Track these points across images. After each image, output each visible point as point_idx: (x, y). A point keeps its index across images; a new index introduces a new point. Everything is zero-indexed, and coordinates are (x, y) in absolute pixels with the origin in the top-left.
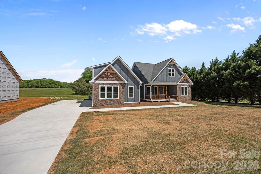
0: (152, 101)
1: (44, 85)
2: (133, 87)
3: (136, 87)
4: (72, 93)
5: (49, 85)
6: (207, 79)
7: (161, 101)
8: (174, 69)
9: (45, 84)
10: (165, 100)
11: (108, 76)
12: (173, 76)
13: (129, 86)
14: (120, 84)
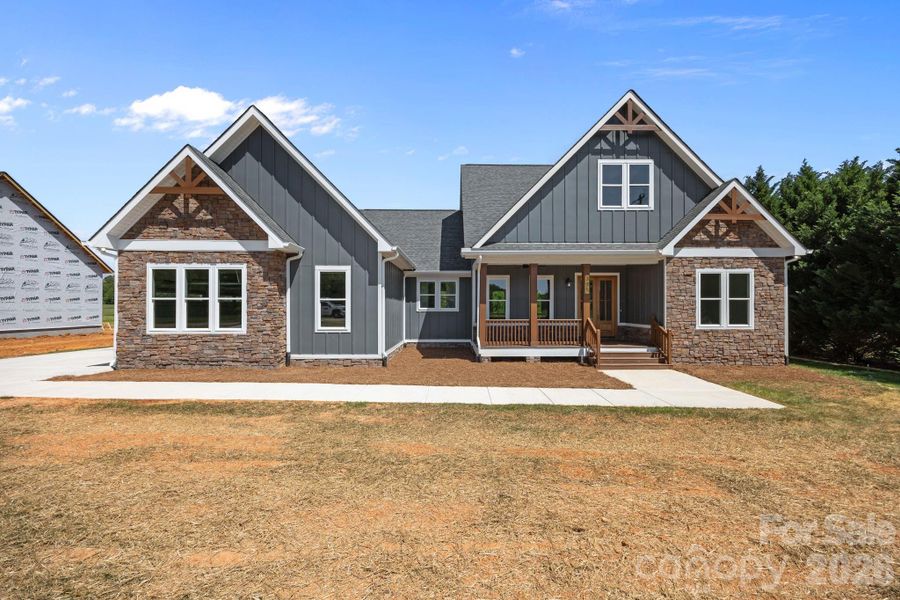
0: (487, 352)
2: (343, 274)
3: (365, 274)
8: (650, 162)
10: (573, 352)
11: (187, 212)
12: (643, 207)
13: (319, 269)
14: (254, 254)
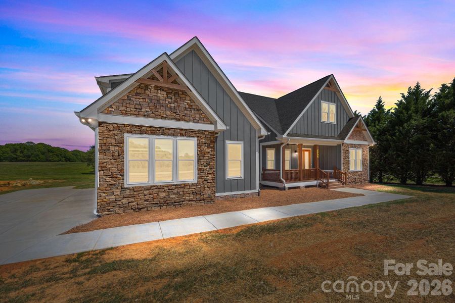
0: (287, 185)
1: (29, 157)
4: (87, 171)
5: (41, 156)
6: (400, 132)
7: (306, 187)
9: (32, 154)
10: (314, 183)
13: (228, 142)
14: (202, 132)
